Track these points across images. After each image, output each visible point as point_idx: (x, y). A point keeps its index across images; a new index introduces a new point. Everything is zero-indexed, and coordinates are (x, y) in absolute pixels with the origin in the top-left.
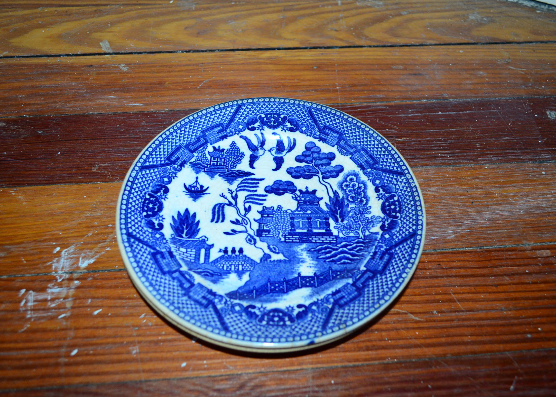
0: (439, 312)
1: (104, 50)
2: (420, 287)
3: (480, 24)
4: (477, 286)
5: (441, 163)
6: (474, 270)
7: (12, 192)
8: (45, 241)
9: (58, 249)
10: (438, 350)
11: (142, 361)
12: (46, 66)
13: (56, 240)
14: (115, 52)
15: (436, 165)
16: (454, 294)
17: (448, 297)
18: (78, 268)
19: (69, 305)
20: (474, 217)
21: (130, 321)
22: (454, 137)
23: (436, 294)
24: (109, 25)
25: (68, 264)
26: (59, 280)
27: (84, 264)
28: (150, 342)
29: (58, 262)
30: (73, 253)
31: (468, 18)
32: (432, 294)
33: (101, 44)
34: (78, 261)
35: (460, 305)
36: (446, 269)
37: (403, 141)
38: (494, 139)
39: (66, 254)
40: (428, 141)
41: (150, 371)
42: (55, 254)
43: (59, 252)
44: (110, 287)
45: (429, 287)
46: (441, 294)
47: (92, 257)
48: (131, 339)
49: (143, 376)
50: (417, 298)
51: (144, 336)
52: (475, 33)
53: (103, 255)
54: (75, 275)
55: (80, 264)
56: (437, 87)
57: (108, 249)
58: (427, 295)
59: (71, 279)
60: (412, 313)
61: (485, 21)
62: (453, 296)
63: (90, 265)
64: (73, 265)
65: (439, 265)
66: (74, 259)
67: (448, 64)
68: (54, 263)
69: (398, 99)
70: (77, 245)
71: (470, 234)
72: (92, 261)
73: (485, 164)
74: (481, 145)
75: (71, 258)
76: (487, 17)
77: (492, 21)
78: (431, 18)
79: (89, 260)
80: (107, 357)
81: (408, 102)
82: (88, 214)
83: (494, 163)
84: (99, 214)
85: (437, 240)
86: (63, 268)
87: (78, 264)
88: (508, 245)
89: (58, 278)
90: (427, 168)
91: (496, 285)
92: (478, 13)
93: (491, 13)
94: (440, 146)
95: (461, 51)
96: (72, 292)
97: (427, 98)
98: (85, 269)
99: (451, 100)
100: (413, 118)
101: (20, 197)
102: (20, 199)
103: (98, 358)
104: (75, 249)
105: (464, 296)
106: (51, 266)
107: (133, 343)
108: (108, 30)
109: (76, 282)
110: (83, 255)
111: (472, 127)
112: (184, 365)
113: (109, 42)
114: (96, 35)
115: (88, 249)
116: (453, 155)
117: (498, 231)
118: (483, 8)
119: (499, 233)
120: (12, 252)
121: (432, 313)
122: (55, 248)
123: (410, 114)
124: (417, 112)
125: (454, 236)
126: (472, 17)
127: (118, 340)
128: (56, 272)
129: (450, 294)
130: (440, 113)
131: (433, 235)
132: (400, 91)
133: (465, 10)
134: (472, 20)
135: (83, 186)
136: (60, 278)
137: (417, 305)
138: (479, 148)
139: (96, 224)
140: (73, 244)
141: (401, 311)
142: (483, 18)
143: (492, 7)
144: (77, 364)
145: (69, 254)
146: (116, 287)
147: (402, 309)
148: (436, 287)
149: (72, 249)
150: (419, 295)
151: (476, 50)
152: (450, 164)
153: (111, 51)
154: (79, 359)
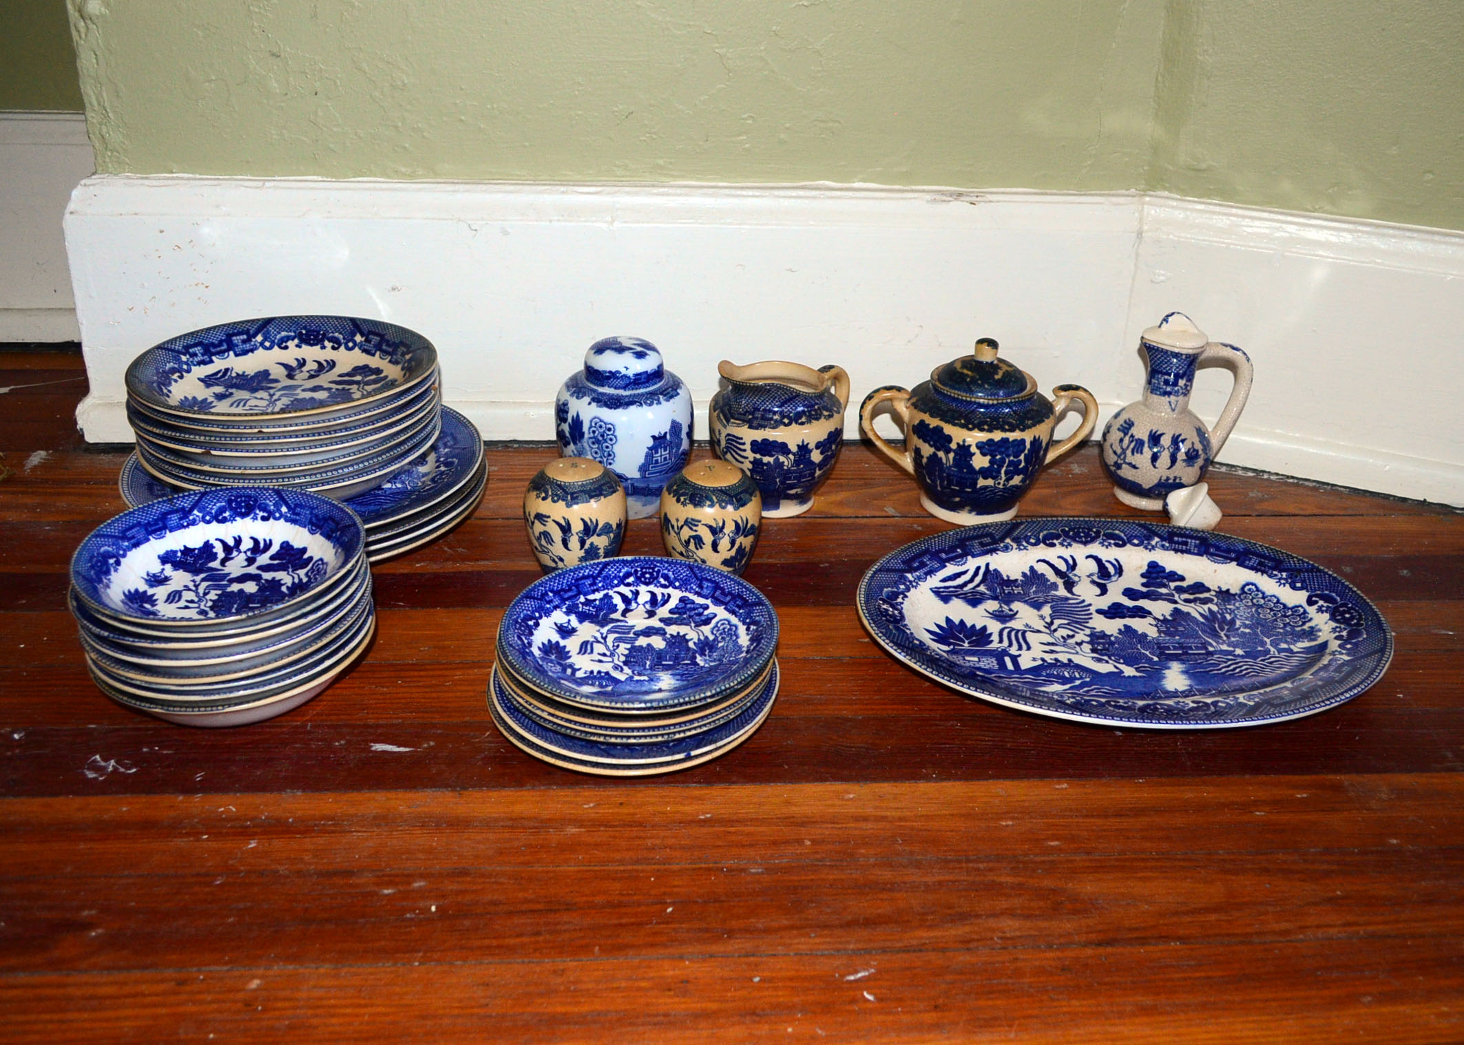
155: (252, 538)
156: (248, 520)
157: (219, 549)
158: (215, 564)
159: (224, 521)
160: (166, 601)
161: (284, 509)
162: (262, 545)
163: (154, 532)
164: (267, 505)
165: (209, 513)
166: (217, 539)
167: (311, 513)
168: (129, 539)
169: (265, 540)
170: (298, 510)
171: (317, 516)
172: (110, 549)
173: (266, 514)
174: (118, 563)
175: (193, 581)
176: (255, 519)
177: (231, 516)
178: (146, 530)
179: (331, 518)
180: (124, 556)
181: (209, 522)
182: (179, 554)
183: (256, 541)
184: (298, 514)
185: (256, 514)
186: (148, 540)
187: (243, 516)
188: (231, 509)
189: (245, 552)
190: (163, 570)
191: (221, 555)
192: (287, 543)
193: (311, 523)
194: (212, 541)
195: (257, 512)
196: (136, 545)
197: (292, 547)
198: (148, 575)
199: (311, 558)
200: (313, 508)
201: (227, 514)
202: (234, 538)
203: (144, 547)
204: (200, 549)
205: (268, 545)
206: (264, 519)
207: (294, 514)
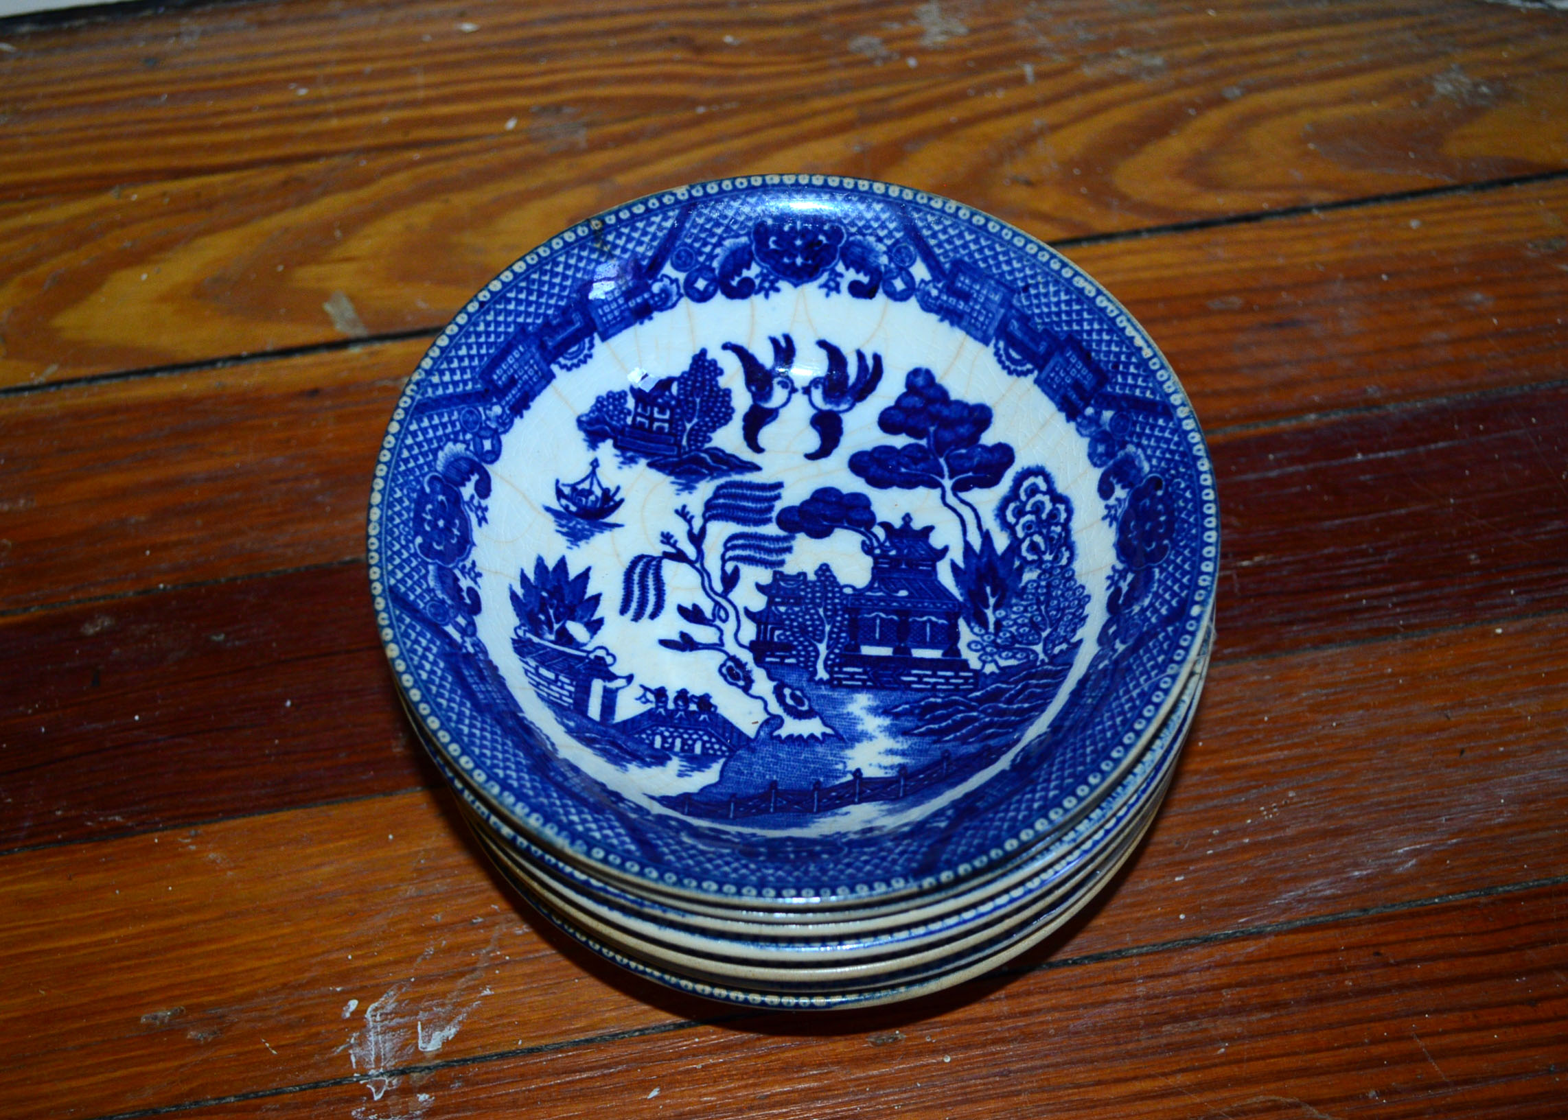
0: (1382, 1094)
1: (342, 329)
2: (1330, 1026)
3: (1472, 112)
4: (1481, 1007)
5: (1370, 630)
6: (1472, 960)
7: (186, 840)
8: (312, 983)
9: (353, 1004)
12: (179, 404)
13: (343, 977)
14: (374, 332)
15: (1355, 637)
16: (1421, 1036)
17: (1404, 1046)
18: (419, 1055)
20: (1467, 798)
22: (1403, 536)
23: (1372, 1042)
24: (338, 234)
25: (388, 1045)
26: (377, 1098)
27: (432, 1043)
29: (362, 1042)
30: (396, 1013)
31: (1431, 90)
32: (1363, 1044)
33: (328, 307)
34: (415, 1035)
35: (1437, 1068)
36: (1398, 964)
37: (1259, 566)
38: (1519, 532)
39: (378, 1018)
40: (1329, 558)
42: (348, 1020)
43: (360, 1013)
45: (1353, 1022)
46: (1386, 1040)
47: (449, 1020)
50: (1324, 1059)
52: (1453, 148)
53: (478, 1011)
54: (415, 1078)
55: (421, 1044)
56: (1347, 363)
57: (487, 992)
58: (1349, 1046)
59: (407, 1091)
60: (1314, 1103)
61: (1484, 96)
62: (1420, 1043)
63: (446, 1043)
64: (402, 1048)
65: (1377, 954)
66: (402, 1033)
67: (1377, 277)
68: (351, 1046)
69: (1235, 420)
70: (400, 988)
71: (1457, 851)
72: (451, 1032)
73: (1496, 620)
74: (1482, 556)
75: (393, 1029)
76: (1491, 81)
77: (1506, 95)
78: (1314, 105)
79: (442, 1029)
81: (1264, 428)
82: (411, 891)
83: (1519, 615)
84: (440, 886)
85: (1368, 878)
86: (378, 1059)
87: (416, 1045)
89: (373, 1090)
90: (1331, 651)
91: (1533, 1002)
92: (1463, 68)
93: (1503, 63)
94: (1364, 573)
95: (1414, 224)
97: (1317, 408)
98: (438, 1055)
99: (1391, 407)
100: (1282, 482)
101: (212, 856)
102: (214, 861)
104: (399, 1002)
105: (1447, 1040)
106: (346, 1059)
108: (337, 253)
109: (422, 1097)
110: (422, 1016)
111: (1455, 497)
113: (352, 298)
114: (308, 276)
115: (433, 996)
116: (1401, 599)
117: (1534, 836)
118: (1478, 45)
119: (1538, 840)
120: (232, 1024)
121: (1366, 1098)
122: (346, 1002)
123: (1272, 468)
124: (1292, 460)
125: (1414, 862)
126: (1443, 87)
128: (365, 1074)
129: (1410, 1038)
130: (1359, 457)
131: (1356, 865)
132: (1238, 392)
133: (1421, 58)
134: (1444, 97)
135: (379, 805)
136: (378, 1090)
137: (1324, 1078)
138: (1477, 567)
139: (438, 917)
140: (390, 985)
141: (1282, 1099)
142: (1476, 85)
143: (1503, 41)
145: (385, 1016)
147: (1285, 1095)
148: (1372, 1020)
149: (389, 1001)
150: (1328, 1049)
151: (1458, 214)
152: (1394, 631)
153: (360, 331)
155: (823, 344)
156: (812, 290)
157: (733, 377)
158: (729, 438)
159: (744, 291)
160: (624, 610)
161: (920, 271)
162: (852, 370)
163: (561, 350)
164: (869, 250)
165: (705, 270)
166: (726, 347)
167: (1006, 303)
168: (500, 393)
169: (861, 356)
170: (963, 282)
171: (1025, 319)
172: (460, 447)
173: (864, 279)
174: (484, 489)
175: (683, 513)
176: (832, 287)
177: (764, 277)
178: (542, 347)
179: (1073, 341)
180: (496, 454)
181: (703, 297)
182: (631, 403)
183: (835, 356)
184: (965, 296)
185: (836, 275)
186: (549, 377)
187: (800, 276)
188: (767, 256)
189: (807, 391)
190: (595, 464)
191: (742, 401)
192: (928, 374)
193: (1003, 332)
194: (715, 353)
195: (840, 268)
196: (520, 407)
197: (943, 393)
198: (560, 494)
199: (1005, 454)
200: (1011, 290)
201: (753, 271)
202: (774, 341)
203: (543, 404)
204: (682, 379)
205: (872, 375)
206: (858, 290)
207: (951, 290)
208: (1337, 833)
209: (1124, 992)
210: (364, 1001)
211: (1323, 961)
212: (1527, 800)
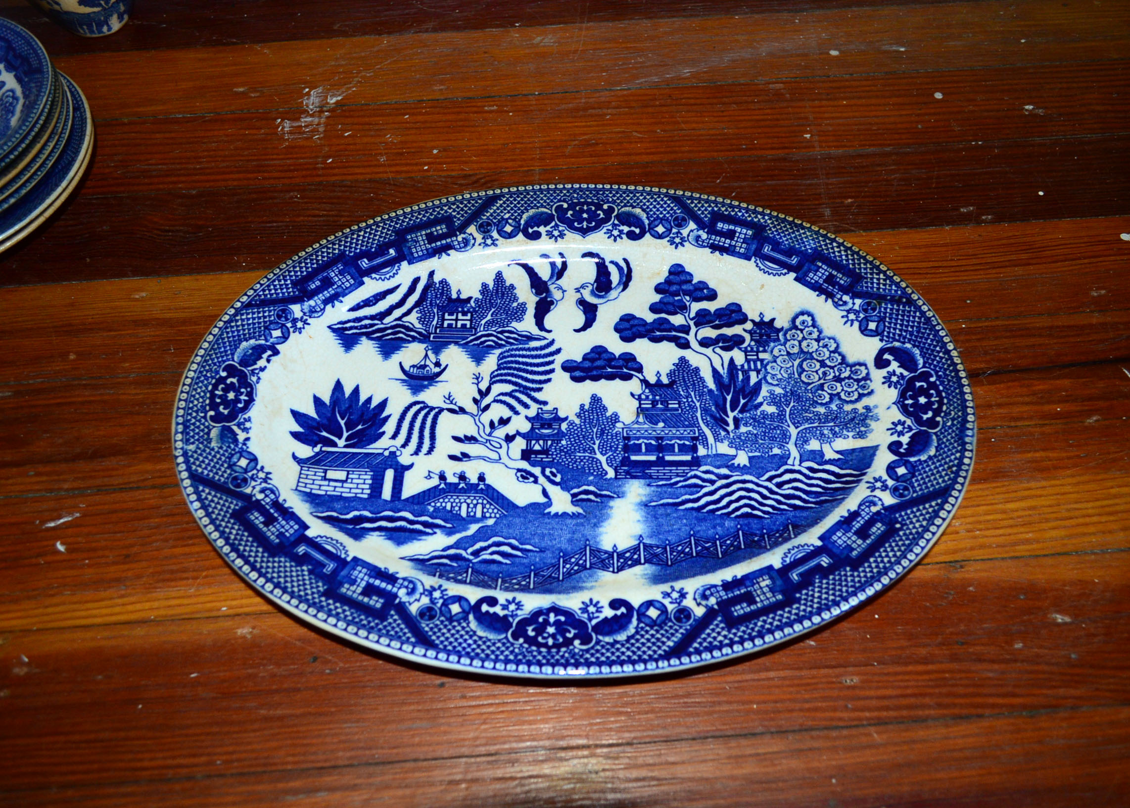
0: (662, 131)
2: (648, 113)
4: (703, 111)
5: (689, 15)
7: (258, 47)
8: (294, 84)
9: (307, 90)
10: (656, 158)
11: (390, 166)
13: (304, 83)
15: (684, 16)
16: (680, 117)
17: (673, 120)
18: (328, 103)
19: (321, 129)
20: (714, 59)
21: (378, 140)
23: (662, 118)
25: (317, 100)
27: (332, 100)
28: (398, 153)
29: (308, 99)
30: (321, 93)
32: (659, 118)
34: (327, 98)
35: (683, 126)
36: (676, 99)
39: (315, 94)
41: (397, 172)
42: (305, 93)
43: (308, 92)
44: (358, 117)
45: (657, 113)
46: (667, 118)
47: (340, 95)
48: (379, 151)
49: (390, 176)
50: (644, 121)
51: (390, 149)
53: (350, 93)
54: (325, 109)
55: (328, 101)
57: (354, 89)
58: (654, 118)
59: (321, 112)
60: (636, 132)
62: (679, 119)
63: (337, 102)
64: (322, 101)
65: (670, 96)
66: (323, 97)
68: (304, 100)
70: (324, 87)
71: (705, 72)
72: (339, 98)
73: (737, 15)
75: (320, 96)
79: (337, 97)
80: (357, 164)
82: (333, 63)
83: (746, 13)
84: (343, 63)
85: (671, 77)
86: (313, 103)
88: (742, 81)
89: (310, 111)
90: (675, 19)
91: (723, 112)
96: (323, 120)
98: (334, 104)
101: (265, 51)
103: (351, 164)
104: (323, 90)
105: (689, 119)
106: (302, 102)
107: (381, 154)
109: (326, 113)
110: (330, 94)
112: (426, 168)
115: (335, 89)
116: (704, 7)
117: (734, 70)
120: (265, 92)
121: (656, 131)
122: (304, 89)
125: (689, 74)
127: (367, 152)
128: (308, 107)
129: (676, 118)
131: (668, 74)
135: (325, 41)
137: (642, 126)
140: (321, 86)
141: (626, 130)
144: (334, 168)
145: (318, 93)
146: (363, 116)
148: (663, 113)
149: (320, 90)
150: (646, 119)
152: (698, 16)
154: (334, 165)
208: (664, 66)
209: (578, 101)
210: (311, 89)
211: (650, 97)
212: (734, 61)
